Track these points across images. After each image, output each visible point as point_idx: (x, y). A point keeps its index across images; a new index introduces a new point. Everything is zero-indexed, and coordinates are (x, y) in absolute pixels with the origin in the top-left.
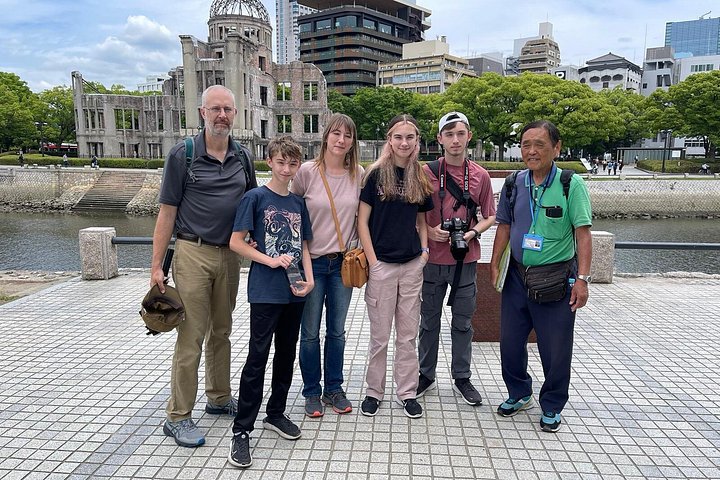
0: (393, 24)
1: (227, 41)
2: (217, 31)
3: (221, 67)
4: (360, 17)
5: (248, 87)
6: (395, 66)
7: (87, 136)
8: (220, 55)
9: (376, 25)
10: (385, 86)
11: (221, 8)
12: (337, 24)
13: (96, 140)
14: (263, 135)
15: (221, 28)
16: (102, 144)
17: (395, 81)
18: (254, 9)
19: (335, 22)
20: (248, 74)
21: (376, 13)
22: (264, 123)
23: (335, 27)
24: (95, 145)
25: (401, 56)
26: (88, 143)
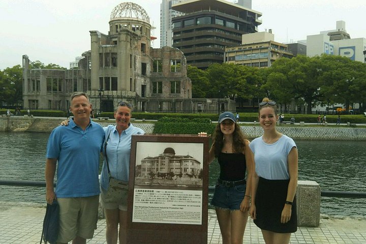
0: (236, 22)
1: (120, 34)
2: (114, 27)
3: (115, 51)
4: (213, 17)
5: (133, 64)
6: (237, 49)
7: (29, 96)
8: (115, 43)
9: (225, 23)
10: (230, 62)
11: (118, 13)
12: (198, 22)
13: (34, 98)
14: (143, 95)
15: (117, 26)
16: (37, 101)
17: (237, 58)
18: (139, 13)
19: (197, 21)
20: (133, 55)
21: (225, 15)
22: (143, 87)
23: (197, 24)
24: (34, 101)
25: (241, 42)
26: (29, 100)
